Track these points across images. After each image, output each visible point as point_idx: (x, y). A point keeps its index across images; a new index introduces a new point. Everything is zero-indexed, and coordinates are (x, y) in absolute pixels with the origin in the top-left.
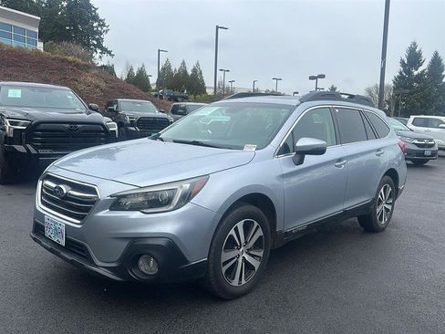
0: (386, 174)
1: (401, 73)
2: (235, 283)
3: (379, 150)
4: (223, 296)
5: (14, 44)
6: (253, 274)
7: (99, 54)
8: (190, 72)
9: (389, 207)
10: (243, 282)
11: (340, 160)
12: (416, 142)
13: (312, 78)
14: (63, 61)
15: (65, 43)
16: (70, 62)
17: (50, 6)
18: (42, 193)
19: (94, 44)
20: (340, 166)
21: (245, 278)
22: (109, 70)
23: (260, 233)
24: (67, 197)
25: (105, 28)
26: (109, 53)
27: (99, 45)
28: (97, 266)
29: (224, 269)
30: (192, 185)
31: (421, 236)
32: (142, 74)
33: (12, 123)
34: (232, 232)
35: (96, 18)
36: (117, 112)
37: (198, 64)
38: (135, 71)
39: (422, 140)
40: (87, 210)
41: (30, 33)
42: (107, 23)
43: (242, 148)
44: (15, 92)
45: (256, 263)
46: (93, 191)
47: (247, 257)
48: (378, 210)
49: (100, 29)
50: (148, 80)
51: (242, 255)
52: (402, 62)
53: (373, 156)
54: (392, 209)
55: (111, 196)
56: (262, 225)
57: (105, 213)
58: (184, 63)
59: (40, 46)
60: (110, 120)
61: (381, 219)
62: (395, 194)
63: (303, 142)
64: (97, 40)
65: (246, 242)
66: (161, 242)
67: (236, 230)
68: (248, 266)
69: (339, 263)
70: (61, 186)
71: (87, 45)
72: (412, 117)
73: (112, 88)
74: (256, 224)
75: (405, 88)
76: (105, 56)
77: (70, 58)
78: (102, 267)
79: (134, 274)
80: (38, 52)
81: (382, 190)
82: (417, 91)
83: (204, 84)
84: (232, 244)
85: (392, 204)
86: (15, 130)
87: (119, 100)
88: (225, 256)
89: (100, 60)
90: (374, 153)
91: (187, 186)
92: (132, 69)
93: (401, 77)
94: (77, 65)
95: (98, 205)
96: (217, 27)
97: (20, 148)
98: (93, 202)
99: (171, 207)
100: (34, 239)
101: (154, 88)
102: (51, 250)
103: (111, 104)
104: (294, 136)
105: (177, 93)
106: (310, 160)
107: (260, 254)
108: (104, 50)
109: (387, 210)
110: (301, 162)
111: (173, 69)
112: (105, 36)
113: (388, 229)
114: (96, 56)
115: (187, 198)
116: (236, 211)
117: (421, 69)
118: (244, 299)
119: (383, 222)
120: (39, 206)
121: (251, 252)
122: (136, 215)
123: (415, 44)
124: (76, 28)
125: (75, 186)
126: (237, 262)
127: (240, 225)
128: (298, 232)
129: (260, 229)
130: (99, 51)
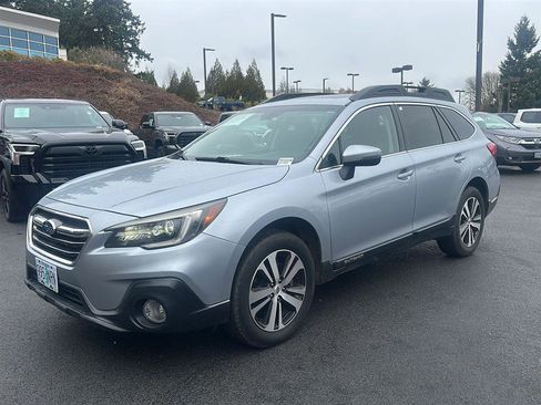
0: (470, 184)
1: (509, 57)
2: (270, 327)
3: (458, 155)
4: (255, 344)
5: (31, 53)
6: (294, 316)
7: (135, 59)
8: (245, 74)
9: (478, 226)
10: (281, 326)
11: (404, 170)
12: (524, 142)
13: (395, 70)
14: (89, 70)
15: (93, 49)
16: (97, 72)
17: (74, 5)
18: (33, 231)
19: (128, 48)
20: (405, 178)
21: (283, 321)
22: (148, 78)
23: (300, 265)
24: (57, 234)
25: (140, 27)
26: (147, 56)
27: (135, 49)
28: (93, 315)
29: (254, 312)
30: (205, 212)
31: (517, 259)
32: (187, 80)
33: (17, 149)
34: (262, 266)
35: (129, 16)
36: (153, 128)
37: (254, 63)
38: (179, 77)
39: (531, 139)
40: (79, 248)
41: (49, 39)
42: (142, 20)
43: (275, 163)
44: (22, 111)
45: (297, 303)
46: (84, 225)
47: (284, 296)
48: (462, 230)
49: (134, 28)
50: (195, 87)
51: (278, 293)
52: (511, 44)
53: (450, 163)
54: (482, 228)
55: (105, 230)
56: (301, 255)
57: (99, 251)
58: (237, 63)
59: (63, 54)
60: (137, 137)
61: (466, 240)
62: (485, 208)
63: (352, 151)
64: (132, 42)
65: (282, 278)
66: (168, 283)
67: (267, 264)
68: (287, 307)
69: (407, 297)
70: (50, 221)
71: (120, 50)
72: (521, 112)
73: (148, 99)
74: (293, 255)
75: (515, 75)
76: (143, 61)
77: (97, 66)
78: (100, 317)
79: (138, 322)
80: (60, 61)
81: (466, 205)
82: (532, 79)
83: (262, 87)
84: (262, 281)
85: (482, 222)
86: (21, 156)
87: (155, 113)
88: (254, 296)
89: (136, 66)
90: (452, 159)
91: (198, 213)
92: (175, 75)
93: (509, 62)
94: (106, 74)
95: (90, 242)
96: (273, 15)
97: (29, 178)
98: (84, 238)
99: (179, 240)
100: (29, 286)
101: (202, 96)
102: (45, 298)
103: (146, 118)
104: (341, 143)
105: (230, 100)
106: (362, 173)
107: (302, 291)
108: (141, 54)
109: (474, 229)
110: (350, 175)
111: (224, 70)
112: (141, 37)
113: (476, 253)
114: (132, 61)
115: (198, 227)
116: (267, 240)
117: (534, 50)
118: (281, 347)
119: (470, 245)
120: (30, 245)
121: (289, 290)
122: (137, 251)
123: (525, 19)
124: (106, 29)
125: (66, 220)
126: (270, 303)
127: (272, 257)
128: (353, 262)
129: (299, 261)
130: (135, 55)
